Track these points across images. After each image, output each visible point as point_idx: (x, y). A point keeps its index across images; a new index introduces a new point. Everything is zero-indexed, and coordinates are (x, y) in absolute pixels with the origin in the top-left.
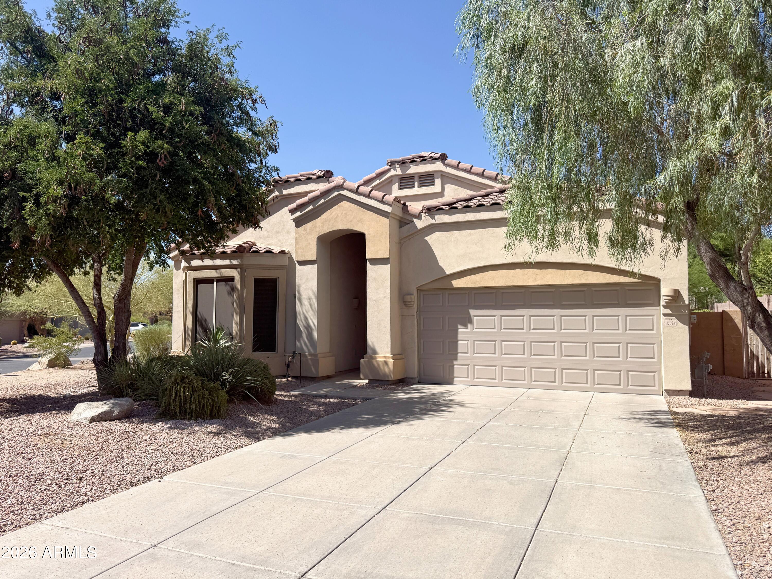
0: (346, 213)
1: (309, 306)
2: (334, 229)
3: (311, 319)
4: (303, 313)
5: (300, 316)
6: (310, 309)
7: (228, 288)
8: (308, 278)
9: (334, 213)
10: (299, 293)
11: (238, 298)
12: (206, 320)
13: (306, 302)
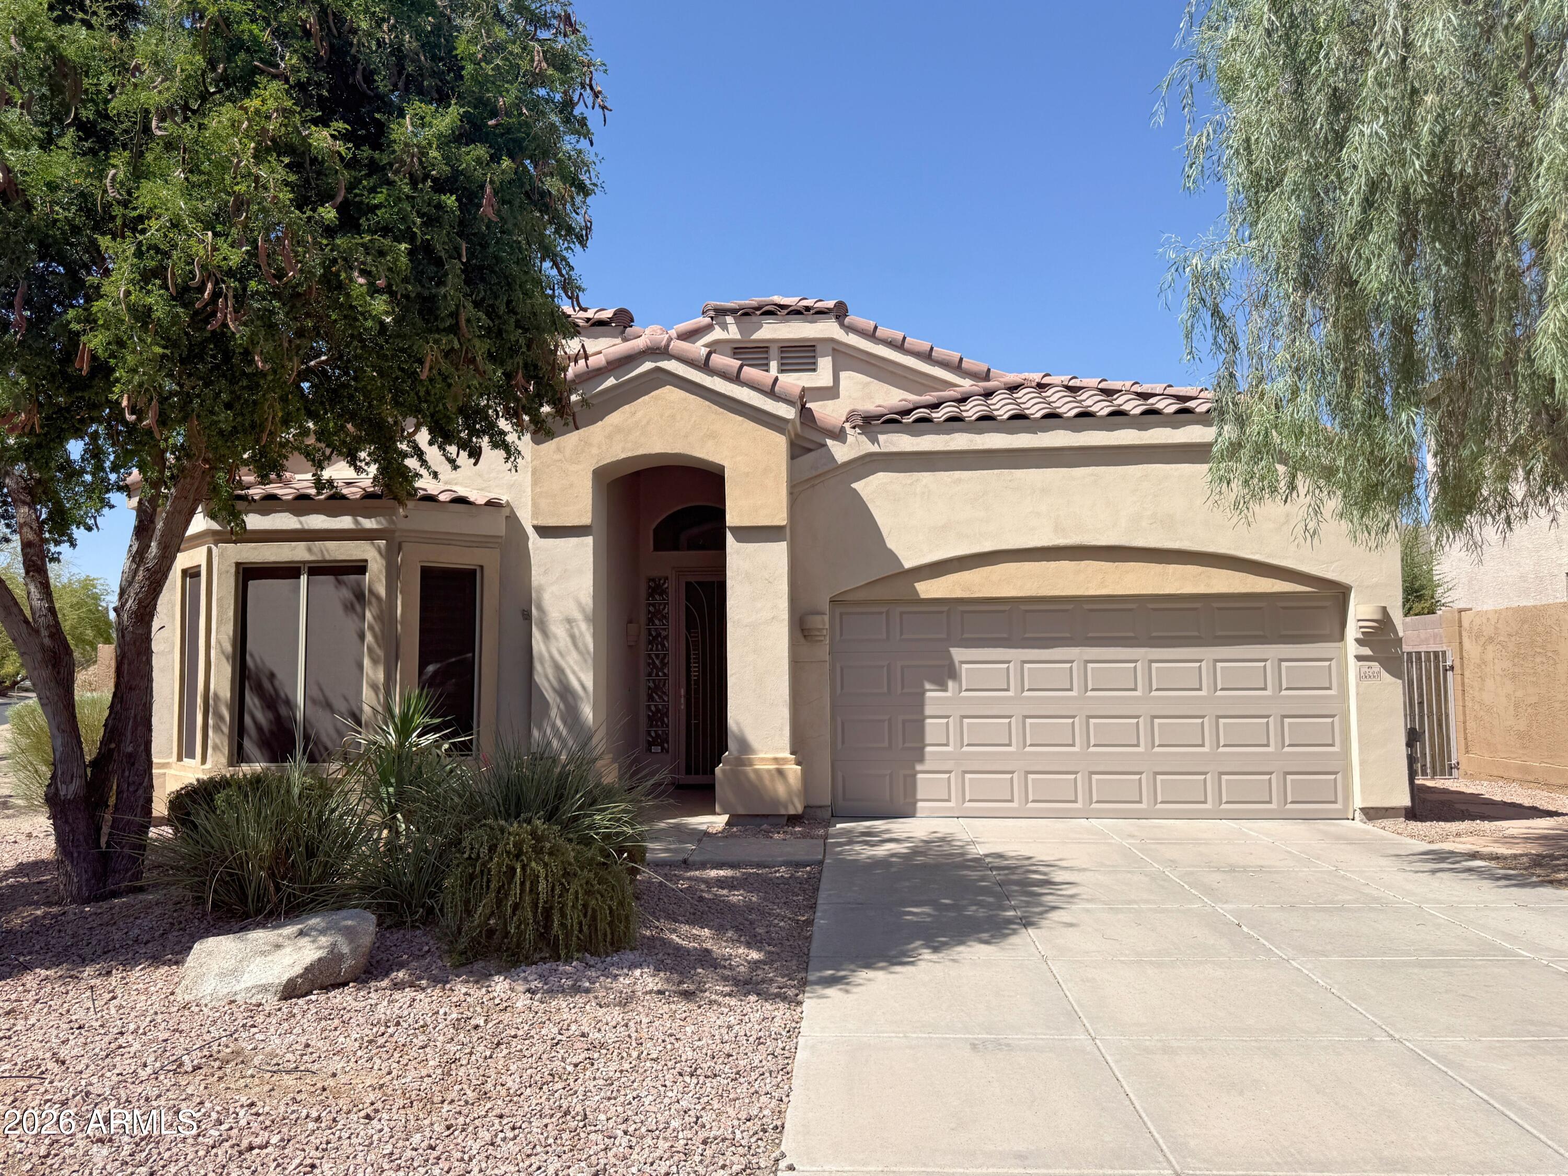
0: (673, 417)
1: (568, 640)
2: (641, 452)
3: (574, 673)
4: (552, 657)
5: (542, 664)
6: (572, 648)
7: (346, 593)
8: (565, 571)
9: (639, 414)
10: (540, 608)
11: (379, 618)
12: (272, 676)
13: (559, 630)
